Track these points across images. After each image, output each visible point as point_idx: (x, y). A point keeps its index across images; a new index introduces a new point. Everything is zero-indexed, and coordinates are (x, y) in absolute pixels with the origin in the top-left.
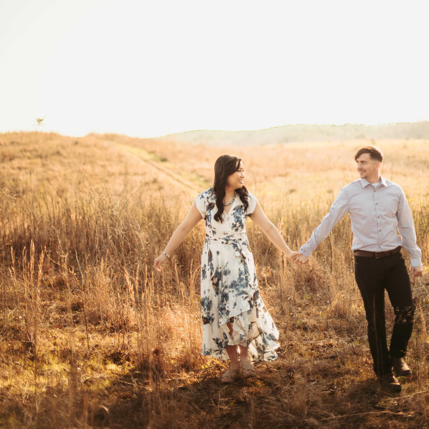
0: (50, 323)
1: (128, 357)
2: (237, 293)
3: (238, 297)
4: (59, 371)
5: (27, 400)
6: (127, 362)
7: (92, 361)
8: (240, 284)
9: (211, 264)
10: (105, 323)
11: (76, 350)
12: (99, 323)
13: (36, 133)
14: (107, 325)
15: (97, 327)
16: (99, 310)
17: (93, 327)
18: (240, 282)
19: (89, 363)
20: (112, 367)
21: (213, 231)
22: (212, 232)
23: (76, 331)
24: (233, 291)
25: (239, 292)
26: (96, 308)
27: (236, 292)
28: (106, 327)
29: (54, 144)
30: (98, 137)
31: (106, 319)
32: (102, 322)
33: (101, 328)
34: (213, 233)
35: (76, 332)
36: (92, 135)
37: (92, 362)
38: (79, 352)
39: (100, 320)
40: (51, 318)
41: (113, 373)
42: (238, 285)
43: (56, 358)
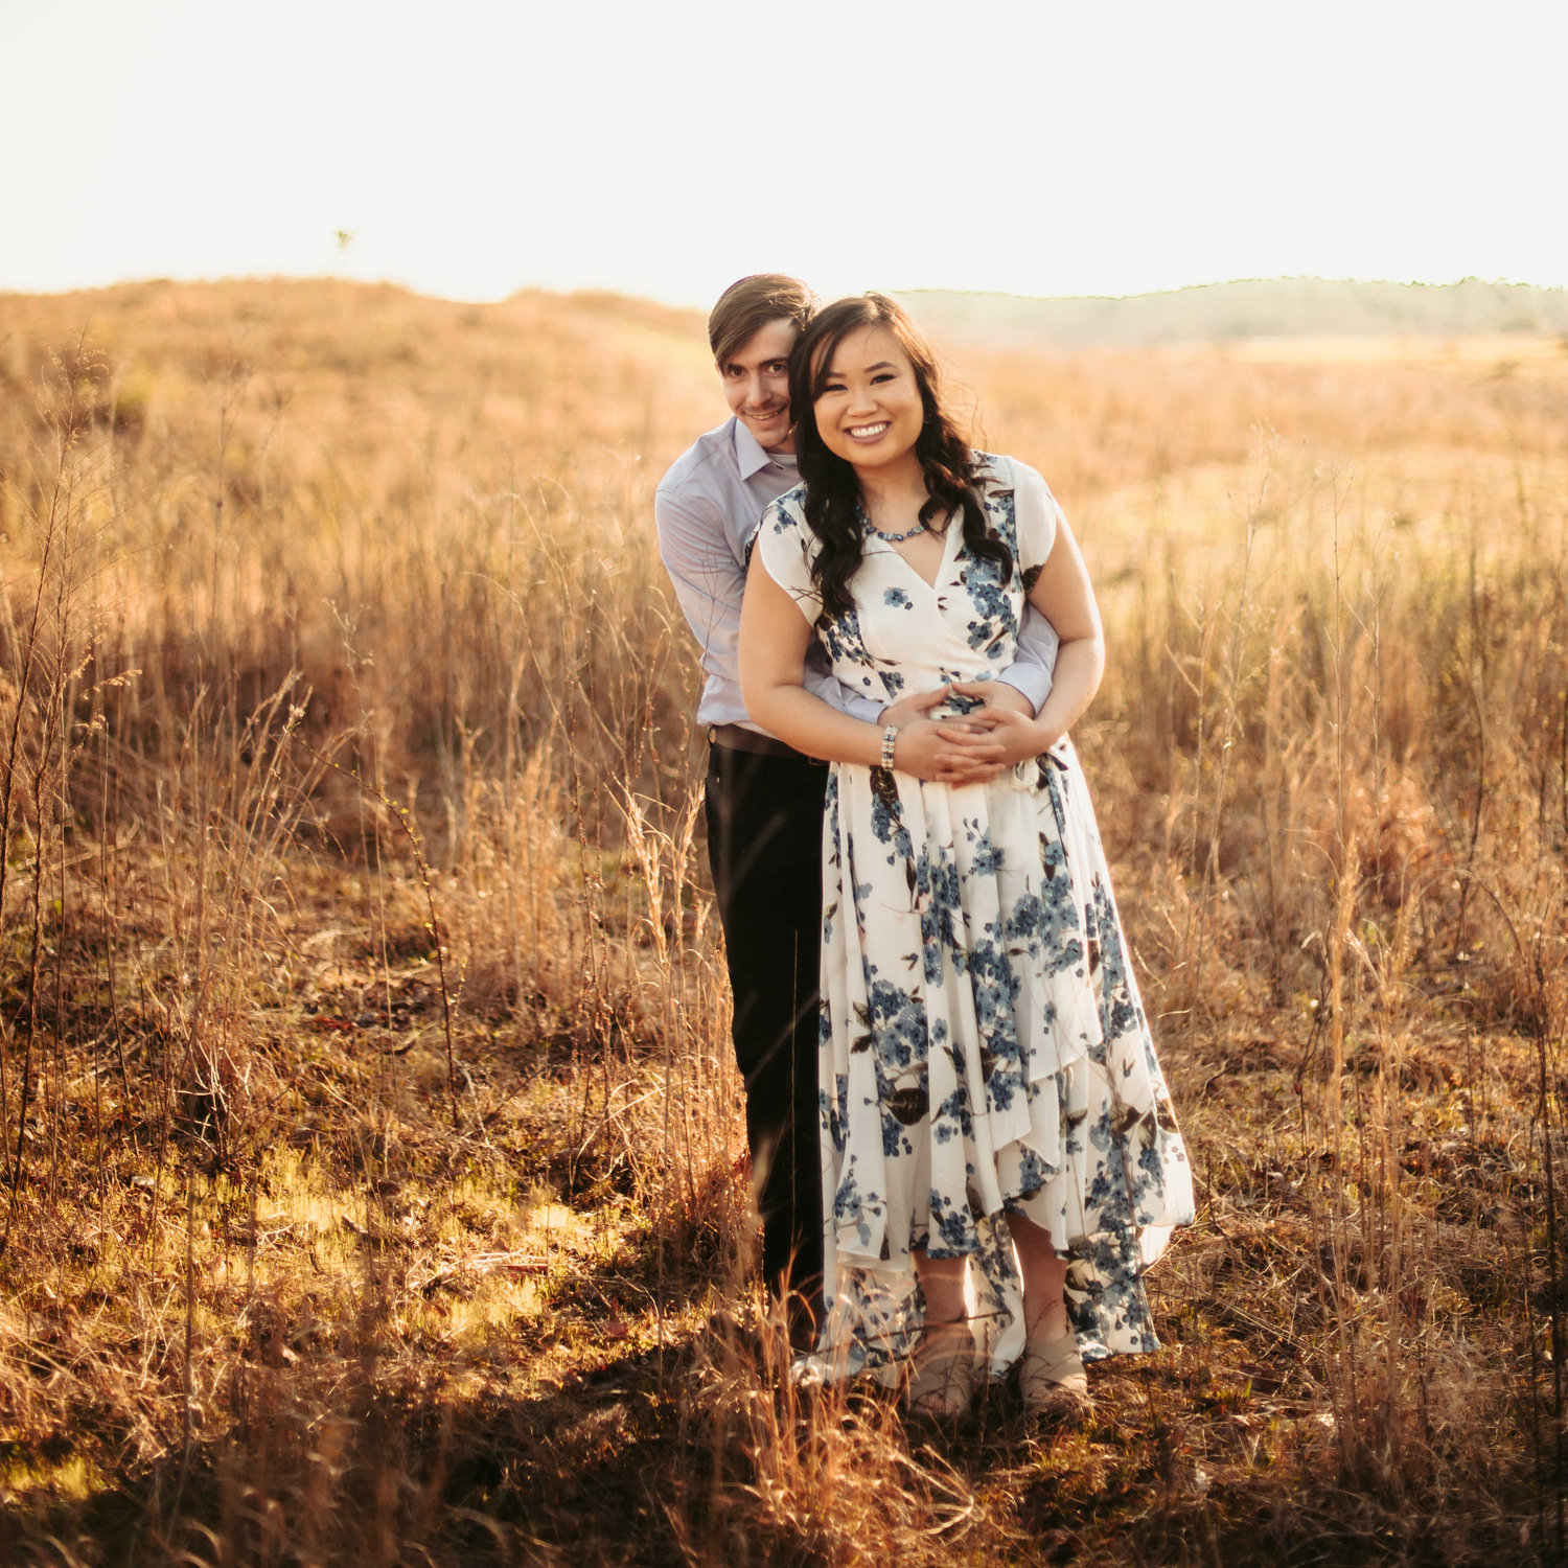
0: (307, 1005)
1: (625, 1176)
2: (1051, 960)
3: (1058, 974)
4: (322, 1229)
5: (161, 1376)
6: (620, 1197)
7: (468, 1185)
8: (1055, 911)
9: (901, 829)
10: (534, 1016)
11: (400, 1135)
12: (509, 1017)
13: (327, 286)
14: (544, 1024)
15: (497, 1034)
16: (510, 962)
17: (483, 1030)
18: (1055, 903)
19: (455, 1196)
20: (555, 1217)
21: (882, 675)
22: (877, 682)
23: (410, 1047)
24: (1033, 948)
25: (1060, 953)
26: (500, 954)
27: (1045, 955)
28: (539, 1032)
29: (391, 323)
30: (552, 302)
31: (539, 1001)
32: (523, 1009)
33: (517, 1039)
34: (888, 686)
35: (411, 1053)
36: (528, 295)
37: (468, 1194)
38: (416, 1145)
39: (512, 1004)
40: (310, 987)
41: (555, 1247)
42: (1050, 918)
43: (316, 1169)
